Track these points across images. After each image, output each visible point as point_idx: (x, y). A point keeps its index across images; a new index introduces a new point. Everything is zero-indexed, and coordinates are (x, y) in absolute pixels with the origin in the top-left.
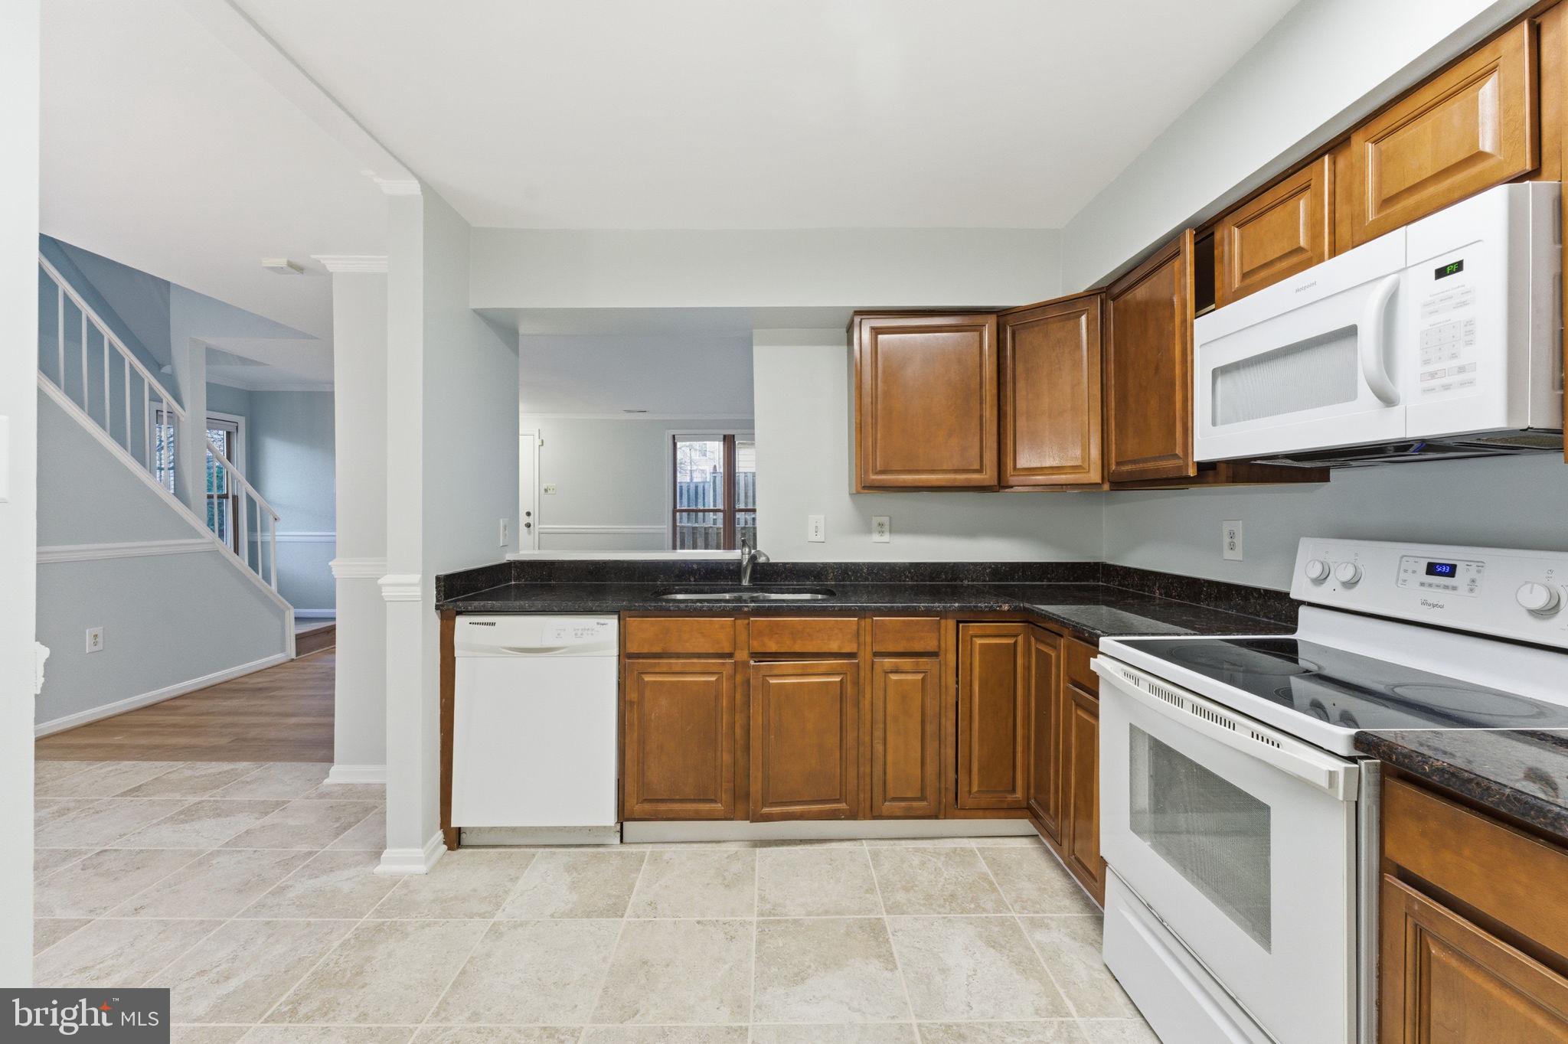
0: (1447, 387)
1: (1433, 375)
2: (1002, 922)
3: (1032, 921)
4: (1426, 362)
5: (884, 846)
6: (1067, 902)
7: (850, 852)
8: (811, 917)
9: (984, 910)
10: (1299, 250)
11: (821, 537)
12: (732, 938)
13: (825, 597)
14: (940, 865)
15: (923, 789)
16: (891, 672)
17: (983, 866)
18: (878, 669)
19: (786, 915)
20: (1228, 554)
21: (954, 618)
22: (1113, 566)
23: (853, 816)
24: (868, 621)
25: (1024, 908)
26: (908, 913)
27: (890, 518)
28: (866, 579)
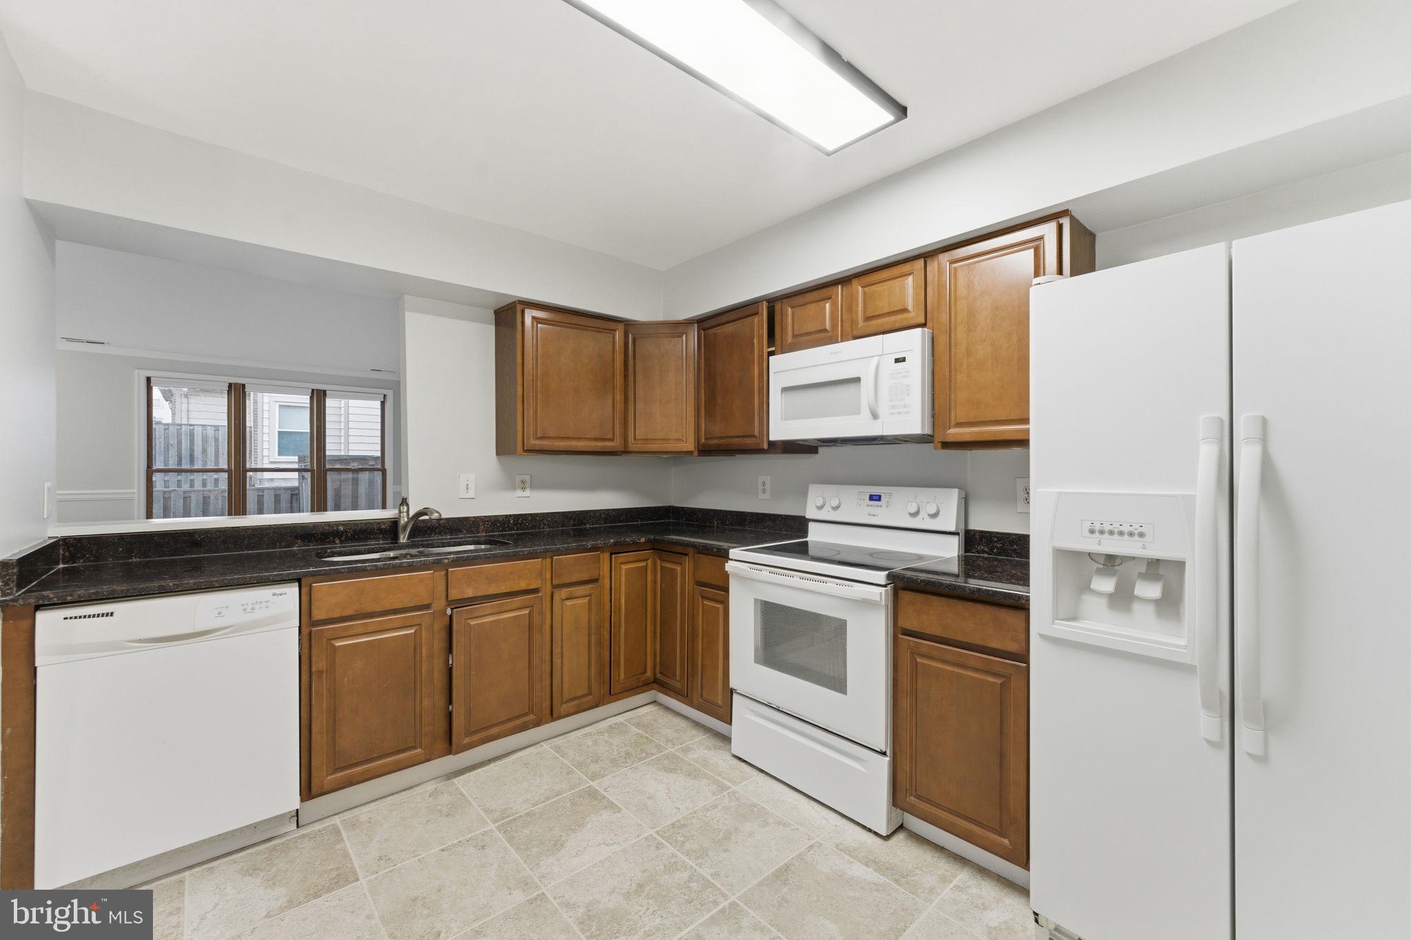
0: (900, 413)
1: (894, 407)
2: (667, 757)
3: (682, 749)
4: (891, 400)
5: (559, 741)
6: (694, 732)
7: (537, 754)
8: (539, 806)
9: (653, 755)
10: (825, 330)
11: (471, 494)
12: (483, 847)
13: (488, 546)
14: (607, 738)
15: (590, 688)
16: (567, 599)
17: (634, 730)
18: (556, 597)
19: (517, 813)
20: (761, 496)
21: (608, 551)
22: (682, 507)
23: (538, 723)
24: (549, 560)
25: (674, 744)
26: (606, 775)
27: (531, 476)
28: (512, 529)
